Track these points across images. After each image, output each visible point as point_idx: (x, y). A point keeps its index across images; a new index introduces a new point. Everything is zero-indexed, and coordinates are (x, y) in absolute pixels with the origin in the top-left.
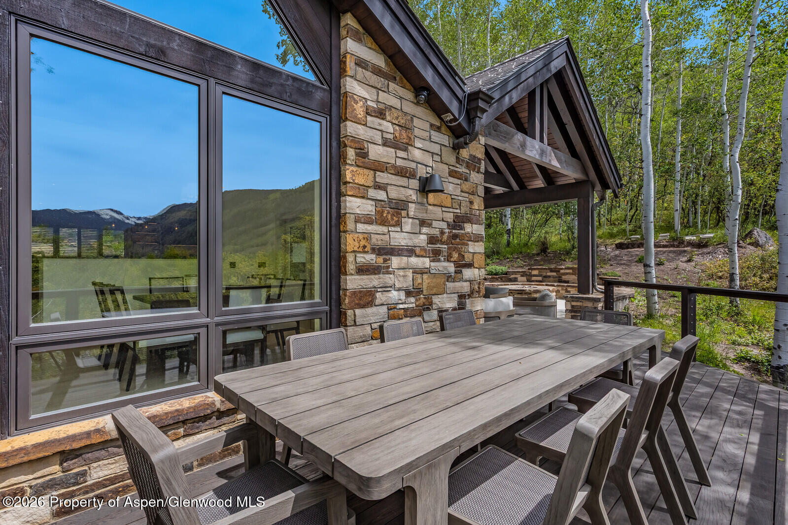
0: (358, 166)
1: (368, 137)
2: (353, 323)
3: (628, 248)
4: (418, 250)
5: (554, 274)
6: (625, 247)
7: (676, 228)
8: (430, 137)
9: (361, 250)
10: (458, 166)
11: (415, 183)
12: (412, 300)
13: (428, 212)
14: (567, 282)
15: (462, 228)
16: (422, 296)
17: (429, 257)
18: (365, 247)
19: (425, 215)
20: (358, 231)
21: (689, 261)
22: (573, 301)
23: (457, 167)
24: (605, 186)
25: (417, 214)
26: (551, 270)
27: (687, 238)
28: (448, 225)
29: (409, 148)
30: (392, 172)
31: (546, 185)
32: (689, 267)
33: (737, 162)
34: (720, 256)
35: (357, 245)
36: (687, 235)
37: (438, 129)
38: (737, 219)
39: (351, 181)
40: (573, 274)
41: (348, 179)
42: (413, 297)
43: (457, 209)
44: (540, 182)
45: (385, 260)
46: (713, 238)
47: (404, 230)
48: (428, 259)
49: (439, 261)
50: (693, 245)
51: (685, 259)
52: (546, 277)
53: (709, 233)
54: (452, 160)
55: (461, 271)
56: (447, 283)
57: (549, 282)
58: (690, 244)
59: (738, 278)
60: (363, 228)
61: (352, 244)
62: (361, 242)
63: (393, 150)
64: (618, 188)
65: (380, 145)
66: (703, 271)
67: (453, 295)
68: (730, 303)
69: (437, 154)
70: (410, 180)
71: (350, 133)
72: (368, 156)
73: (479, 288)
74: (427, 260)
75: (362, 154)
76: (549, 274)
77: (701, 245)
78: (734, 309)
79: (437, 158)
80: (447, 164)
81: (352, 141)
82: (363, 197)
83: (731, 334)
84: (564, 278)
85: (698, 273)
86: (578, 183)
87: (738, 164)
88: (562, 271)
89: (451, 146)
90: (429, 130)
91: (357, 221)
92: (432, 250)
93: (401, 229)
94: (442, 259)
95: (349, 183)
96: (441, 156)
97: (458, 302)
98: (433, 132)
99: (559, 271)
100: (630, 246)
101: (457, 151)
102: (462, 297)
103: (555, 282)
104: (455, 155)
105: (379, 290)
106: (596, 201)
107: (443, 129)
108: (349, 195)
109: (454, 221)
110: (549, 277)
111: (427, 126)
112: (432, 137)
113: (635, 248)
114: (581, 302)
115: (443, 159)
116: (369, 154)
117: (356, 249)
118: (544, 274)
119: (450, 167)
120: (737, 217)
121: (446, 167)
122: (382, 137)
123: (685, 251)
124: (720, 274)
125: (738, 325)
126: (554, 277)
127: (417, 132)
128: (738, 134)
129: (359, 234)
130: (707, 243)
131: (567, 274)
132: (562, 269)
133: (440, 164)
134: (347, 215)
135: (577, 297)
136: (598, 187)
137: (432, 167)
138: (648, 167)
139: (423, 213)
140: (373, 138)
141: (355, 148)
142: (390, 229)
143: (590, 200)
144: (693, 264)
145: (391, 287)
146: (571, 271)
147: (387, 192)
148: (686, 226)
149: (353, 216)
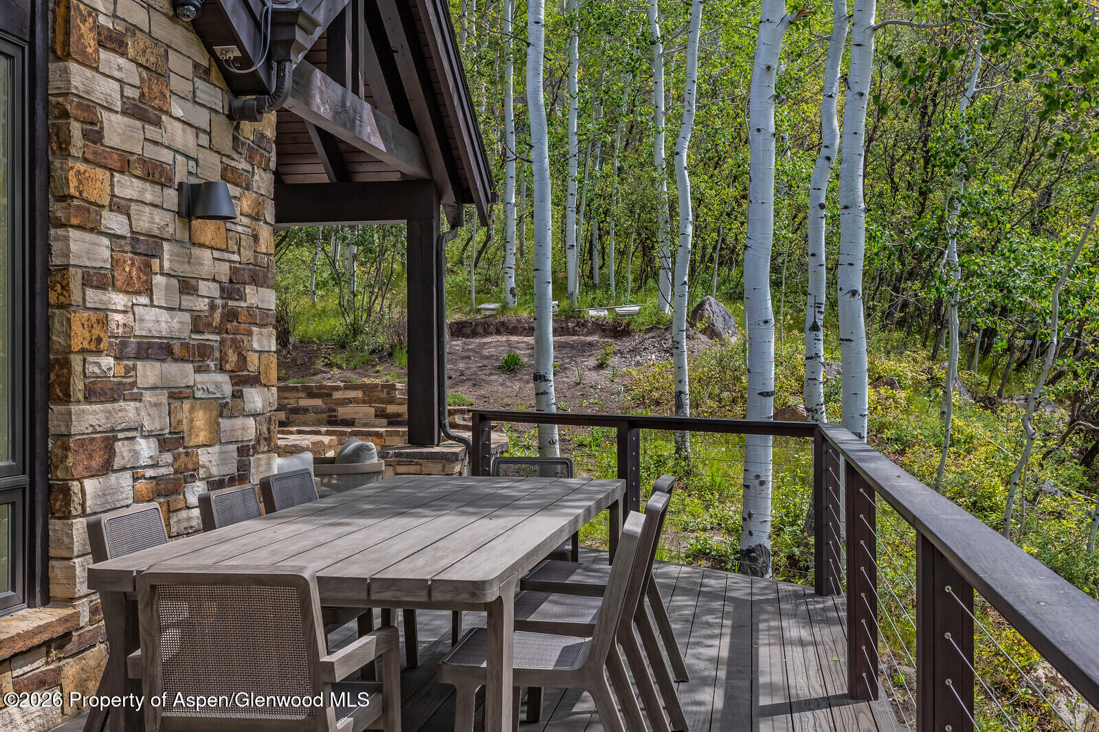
0: (86, 160)
1: (102, 97)
2: (80, 511)
3: (474, 334)
4: (177, 350)
5: (318, 402)
6: (468, 331)
7: (570, 289)
8: (194, 92)
9: (93, 347)
10: (235, 156)
11: (171, 197)
12: (168, 457)
13: (193, 260)
14: (350, 423)
15: (242, 297)
16: (181, 450)
17: (192, 362)
18: (99, 340)
19: (187, 267)
20: (88, 305)
21: (601, 366)
22: (399, 463)
23: (233, 159)
24: (465, 195)
25: (176, 266)
26: (311, 394)
27: (593, 313)
28: (222, 289)
29: (164, 118)
30: (138, 172)
31: (335, 180)
32: (599, 379)
33: (685, 168)
34: (654, 357)
35: (87, 335)
36: (592, 306)
37: (205, 74)
38: (685, 283)
39: (77, 194)
40: (364, 402)
41: (73, 191)
42: (169, 451)
43: (233, 253)
44: (321, 168)
45: (128, 370)
46: (638, 313)
47: (156, 303)
48: (191, 366)
49: (206, 370)
50: (604, 331)
51: (592, 362)
52: (296, 411)
53: (631, 302)
54: (226, 144)
55: (241, 391)
56: (220, 420)
57: (305, 424)
58: (599, 327)
59: (688, 401)
60: (96, 299)
61: (79, 334)
62: (93, 331)
63: (138, 124)
64: (488, 201)
65: (117, 112)
66: (627, 390)
67: (230, 446)
68: (677, 452)
69: (204, 131)
70: (165, 189)
71: (76, 88)
72: (103, 137)
73: (269, 430)
74: (189, 367)
75: (94, 135)
76: (304, 403)
77: (618, 330)
78: (683, 463)
79: (204, 139)
80: (219, 153)
81: (79, 105)
82: (92, 230)
83: (679, 512)
84: (343, 412)
85: (619, 393)
86: (407, 184)
87: (686, 172)
88: (337, 395)
89: (226, 112)
90: (190, 77)
91: (86, 282)
92: (198, 346)
93: (152, 300)
94: (212, 365)
95: (72, 197)
96: (209, 134)
97: (238, 462)
98: (199, 82)
99: (331, 395)
100: (480, 330)
101: (235, 123)
102: (244, 451)
103: (319, 423)
104: (231, 131)
105: (120, 435)
106: (445, 227)
107: (215, 72)
108: (72, 226)
109: (231, 281)
110: (305, 410)
111: (188, 70)
112: (198, 93)
113: (491, 334)
114: (417, 464)
115: (213, 142)
116: (105, 134)
117: (86, 345)
118: (292, 403)
119: (225, 159)
120: (686, 279)
121: (216, 158)
122: (122, 96)
123: (590, 344)
124: (656, 395)
125: (689, 496)
126: (317, 410)
127: (175, 83)
128: (685, 113)
129: (91, 313)
130: (628, 324)
131: (350, 401)
132: (337, 388)
133: (208, 151)
134: (71, 269)
135: (408, 455)
136: (450, 197)
137: (196, 161)
138: (541, 161)
139: (184, 263)
140: (109, 100)
141: (82, 122)
142: (135, 301)
143: (435, 227)
144: (607, 372)
145: (136, 429)
146: (359, 394)
147: (129, 218)
148: (589, 283)
149: (79, 271)
